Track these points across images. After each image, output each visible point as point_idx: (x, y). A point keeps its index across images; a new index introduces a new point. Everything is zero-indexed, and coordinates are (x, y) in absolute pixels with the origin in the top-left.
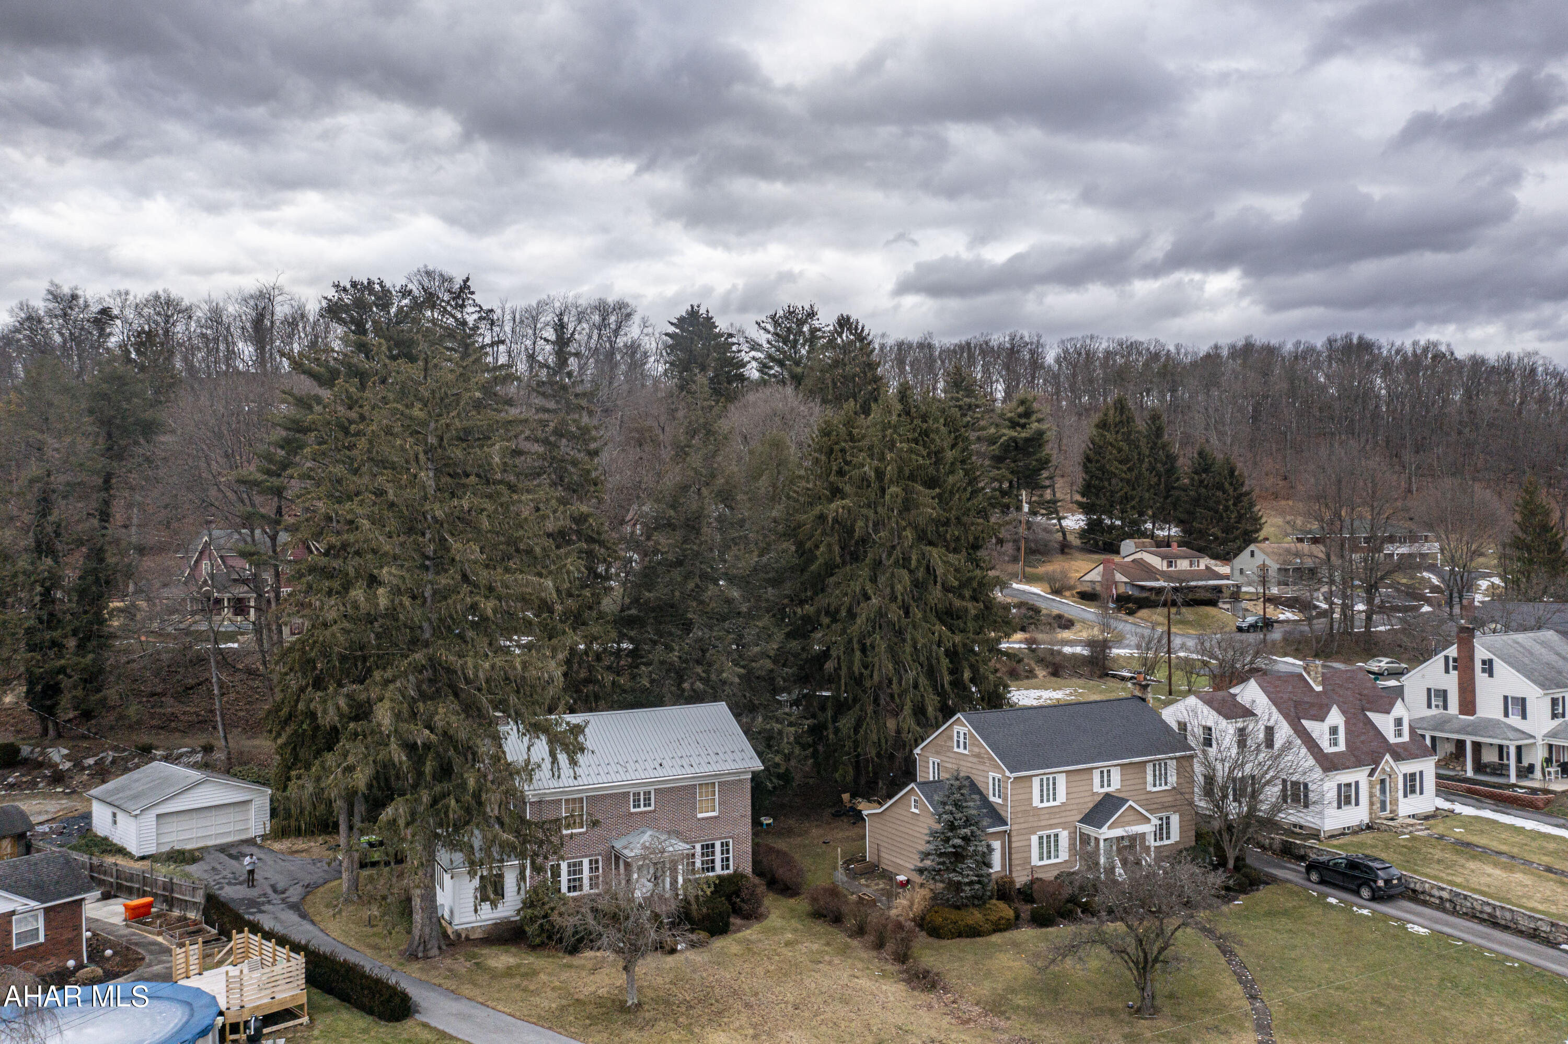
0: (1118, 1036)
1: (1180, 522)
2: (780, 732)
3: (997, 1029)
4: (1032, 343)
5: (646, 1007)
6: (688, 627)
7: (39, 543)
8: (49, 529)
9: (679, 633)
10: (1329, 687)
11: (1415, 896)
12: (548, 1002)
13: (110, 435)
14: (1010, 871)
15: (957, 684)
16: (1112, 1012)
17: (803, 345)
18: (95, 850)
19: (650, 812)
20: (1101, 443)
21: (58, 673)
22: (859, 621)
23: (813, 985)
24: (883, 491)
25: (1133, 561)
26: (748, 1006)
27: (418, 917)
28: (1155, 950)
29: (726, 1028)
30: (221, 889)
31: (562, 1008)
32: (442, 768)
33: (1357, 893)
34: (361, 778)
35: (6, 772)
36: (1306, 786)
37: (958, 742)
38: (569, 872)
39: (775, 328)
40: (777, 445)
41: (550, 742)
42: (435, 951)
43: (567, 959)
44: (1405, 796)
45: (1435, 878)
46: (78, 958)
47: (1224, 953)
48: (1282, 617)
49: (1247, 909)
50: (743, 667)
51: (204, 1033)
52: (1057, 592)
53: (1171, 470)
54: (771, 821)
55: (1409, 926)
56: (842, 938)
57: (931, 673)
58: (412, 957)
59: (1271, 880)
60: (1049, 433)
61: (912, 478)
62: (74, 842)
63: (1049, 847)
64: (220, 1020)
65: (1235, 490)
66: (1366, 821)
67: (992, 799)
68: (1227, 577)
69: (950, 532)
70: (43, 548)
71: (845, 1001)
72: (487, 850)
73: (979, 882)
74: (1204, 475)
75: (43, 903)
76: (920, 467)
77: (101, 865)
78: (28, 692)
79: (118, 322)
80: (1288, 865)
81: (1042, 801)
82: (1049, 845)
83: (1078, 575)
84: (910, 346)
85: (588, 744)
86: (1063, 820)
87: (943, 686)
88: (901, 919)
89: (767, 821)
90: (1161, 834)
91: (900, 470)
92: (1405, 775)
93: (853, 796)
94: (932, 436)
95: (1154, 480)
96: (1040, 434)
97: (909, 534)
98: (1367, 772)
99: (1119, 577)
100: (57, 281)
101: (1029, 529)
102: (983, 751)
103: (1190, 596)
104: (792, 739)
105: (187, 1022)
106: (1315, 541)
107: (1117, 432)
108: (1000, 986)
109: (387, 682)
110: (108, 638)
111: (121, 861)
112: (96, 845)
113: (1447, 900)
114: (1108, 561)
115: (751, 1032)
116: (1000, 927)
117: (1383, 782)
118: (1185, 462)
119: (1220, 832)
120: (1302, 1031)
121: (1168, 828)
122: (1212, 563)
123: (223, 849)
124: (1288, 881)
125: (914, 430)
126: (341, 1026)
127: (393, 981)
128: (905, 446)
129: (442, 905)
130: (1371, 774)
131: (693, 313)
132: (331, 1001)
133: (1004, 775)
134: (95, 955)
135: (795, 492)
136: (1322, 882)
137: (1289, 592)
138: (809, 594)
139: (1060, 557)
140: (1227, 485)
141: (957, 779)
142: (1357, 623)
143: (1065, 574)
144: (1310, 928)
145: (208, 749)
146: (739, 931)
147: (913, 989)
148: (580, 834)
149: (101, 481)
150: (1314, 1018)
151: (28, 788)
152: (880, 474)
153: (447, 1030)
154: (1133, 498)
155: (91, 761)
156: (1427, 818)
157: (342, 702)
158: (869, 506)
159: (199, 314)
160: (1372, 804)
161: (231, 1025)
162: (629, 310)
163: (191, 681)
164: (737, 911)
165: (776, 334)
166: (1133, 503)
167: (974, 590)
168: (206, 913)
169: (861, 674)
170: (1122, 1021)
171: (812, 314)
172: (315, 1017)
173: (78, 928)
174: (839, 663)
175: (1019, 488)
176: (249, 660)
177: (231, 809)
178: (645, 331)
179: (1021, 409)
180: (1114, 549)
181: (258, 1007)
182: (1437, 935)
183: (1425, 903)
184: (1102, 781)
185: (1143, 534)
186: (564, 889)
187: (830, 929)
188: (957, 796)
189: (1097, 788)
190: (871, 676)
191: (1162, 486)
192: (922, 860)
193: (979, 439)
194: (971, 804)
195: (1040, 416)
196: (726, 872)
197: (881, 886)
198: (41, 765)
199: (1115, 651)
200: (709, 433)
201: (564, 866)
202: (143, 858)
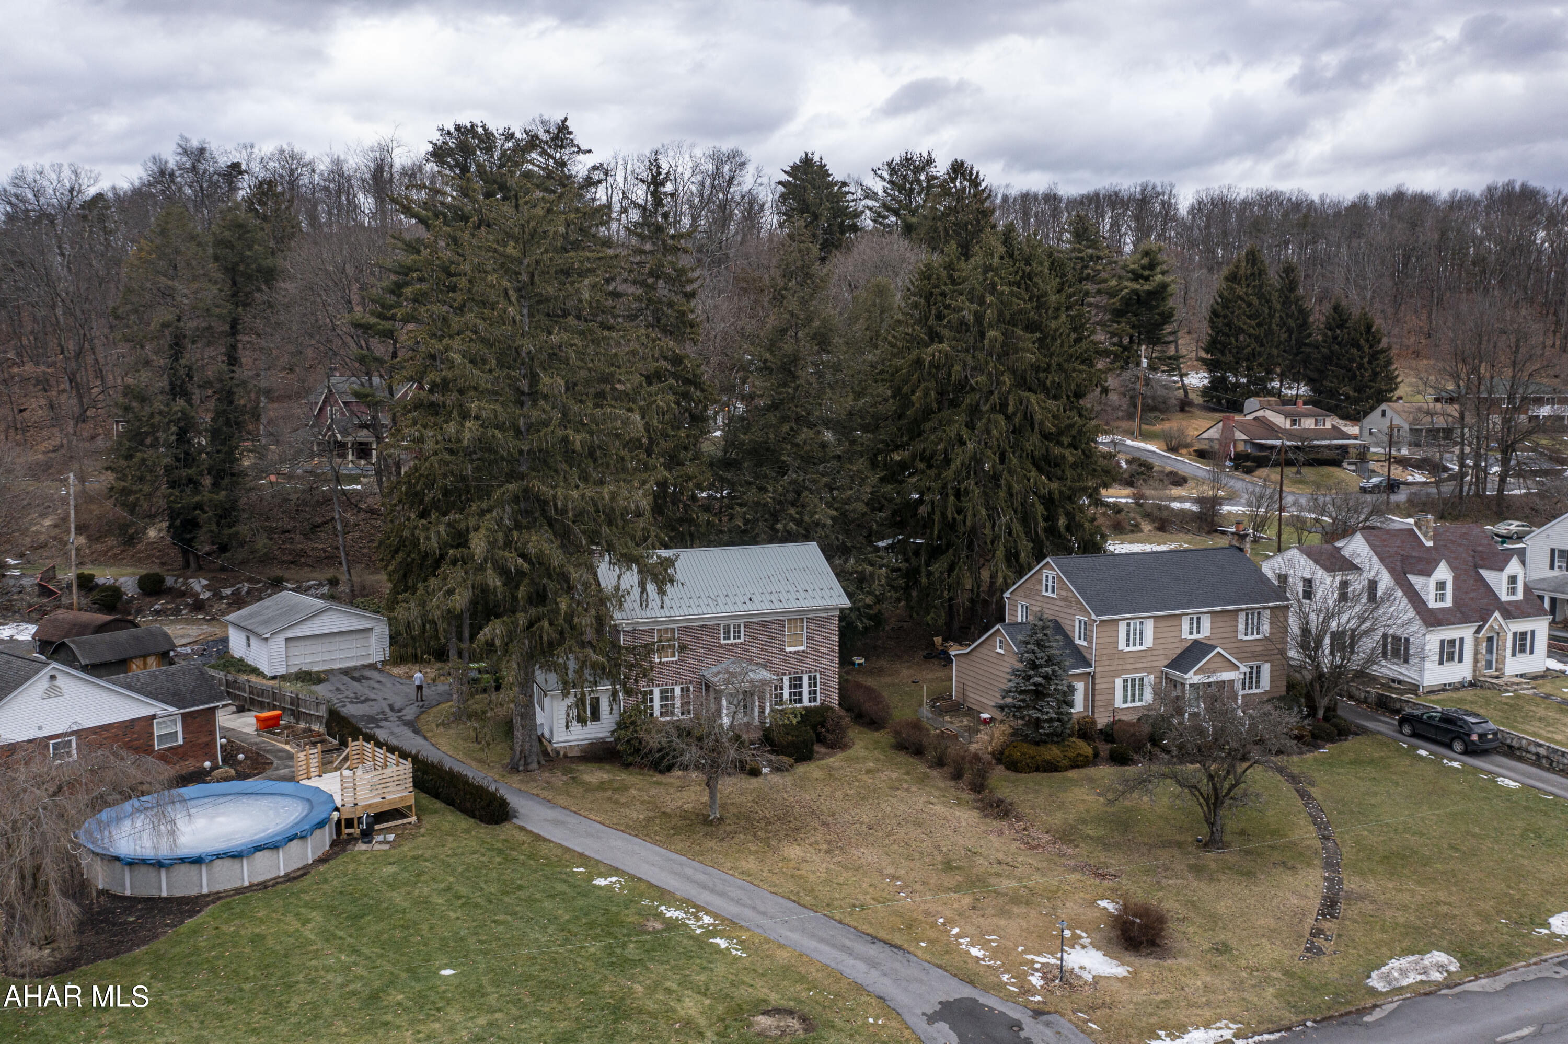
0: (1182, 867)
1: (1310, 381)
2: (872, 574)
3: (1064, 855)
4: (1163, 194)
5: (728, 821)
6: (783, 470)
7: (172, 385)
8: (182, 372)
9: (774, 475)
10: (1441, 543)
11: (1512, 751)
12: (637, 814)
13: (234, 283)
14: (1093, 712)
15: (1052, 531)
16: (1180, 845)
17: (919, 194)
18: (232, 669)
19: (739, 644)
20: (1230, 297)
21: (195, 509)
22: (953, 466)
23: (889, 809)
24: (982, 335)
25: (1256, 419)
26: (824, 824)
27: (518, 734)
28: (1226, 785)
29: (802, 843)
30: (344, 706)
31: (649, 820)
32: (538, 593)
33: (1449, 746)
34: (461, 600)
35: (152, 599)
36: (1407, 640)
37: (1047, 586)
38: (661, 698)
39: (892, 175)
40: (881, 291)
41: (640, 572)
42: (534, 766)
43: (657, 777)
44: (1514, 655)
45: (1534, 734)
46: (213, 759)
47: (1302, 796)
48: (1410, 479)
49: (1332, 756)
50: (836, 510)
51: (321, 825)
52: (1172, 449)
53: (1304, 325)
54: (863, 661)
55: (1499, 779)
56: (923, 768)
57: (1026, 519)
58: (514, 769)
59: (1362, 731)
60: (1173, 286)
61: (1013, 322)
62: (213, 662)
63: (1133, 690)
64: (336, 815)
65: (1371, 347)
66: (1469, 677)
67: (1077, 641)
68: (1356, 438)
69: (1050, 379)
70: (178, 389)
71: (918, 824)
72: (579, 672)
73: (1059, 720)
74: (1338, 332)
75: (180, 708)
76: (1020, 312)
77: (235, 682)
78: (169, 527)
79: (246, 177)
80: (1382, 718)
81: (1128, 645)
82: (1134, 687)
83: (1196, 433)
84: (1036, 197)
85: (679, 577)
86: (1148, 665)
87: (1036, 532)
88: (980, 752)
89: (859, 660)
90: (1250, 682)
91: (1001, 314)
92: (1515, 634)
93: (945, 640)
94: (1035, 279)
95: (1284, 336)
96: (1164, 286)
97: (1007, 379)
98: (1474, 629)
99: (1239, 435)
100: (186, 135)
101: (1147, 384)
102: (1070, 594)
103: (1312, 456)
104: (883, 582)
105: (306, 816)
106: (1451, 400)
107: (1248, 286)
108: (1071, 819)
109: (482, 513)
110: (239, 476)
111: (253, 679)
112: (233, 665)
113: (1544, 757)
114: (1228, 418)
115: (825, 847)
116: (1078, 763)
117: (1490, 639)
118: (1318, 315)
119: (1311, 684)
120: (1371, 871)
121: (1258, 677)
122: (1337, 422)
123: (346, 672)
124: (1379, 733)
125: (1017, 272)
126: (446, 826)
127: (492, 788)
128: (1006, 289)
129: (542, 725)
130: (1478, 631)
131: (807, 161)
132: (438, 805)
133: (1090, 619)
134: (229, 758)
135: (894, 336)
136: (1414, 735)
137: (1419, 455)
138: (905, 439)
139: (1180, 415)
140: (1362, 341)
141: (1041, 620)
142: (1489, 486)
143: (1182, 432)
144: (1394, 777)
145: (334, 582)
146: (822, 759)
147: (986, 816)
148: (672, 662)
149: (227, 328)
150: (1385, 859)
151: (172, 615)
152: (979, 317)
153: (541, 833)
154: (1260, 354)
155: (228, 591)
156: (1535, 677)
157: (442, 529)
158: (967, 351)
159: (322, 167)
160: (1476, 661)
161: (346, 820)
162: (743, 160)
163: (319, 520)
164: (820, 740)
165: (890, 182)
166: (1261, 360)
167: (1074, 437)
168: (328, 725)
169: (954, 519)
170: (1189, 853)
171: (929, 162)
172: (423, 817)
173: (213, 733)
174: (933, 509)
175: (1139, 344)
176: (370, 500)
177: (354, 636)
178: (759, 181)
179: (1145, 261)
180: (1237, 407)
181: (370, 805)
182: (1526, 787)
183: (1520, 759)
184: (1191, 628)
185: (1270, 393)
186: (657, 713)
187: (911, 760)
188: (1040, 636)
189: (1186, 635)
190: (964, 522)
191: (1293, 342)
192: (1004, 697)
193: (1099, 292)
194: (1054, 644)
195: (1165, 267)
196: (813, 704)
197: (965, 723)
198: (183, 594)
199: (1226, 508)
200: (808, 275)
201: (657, 692)
202: (274, 678)
